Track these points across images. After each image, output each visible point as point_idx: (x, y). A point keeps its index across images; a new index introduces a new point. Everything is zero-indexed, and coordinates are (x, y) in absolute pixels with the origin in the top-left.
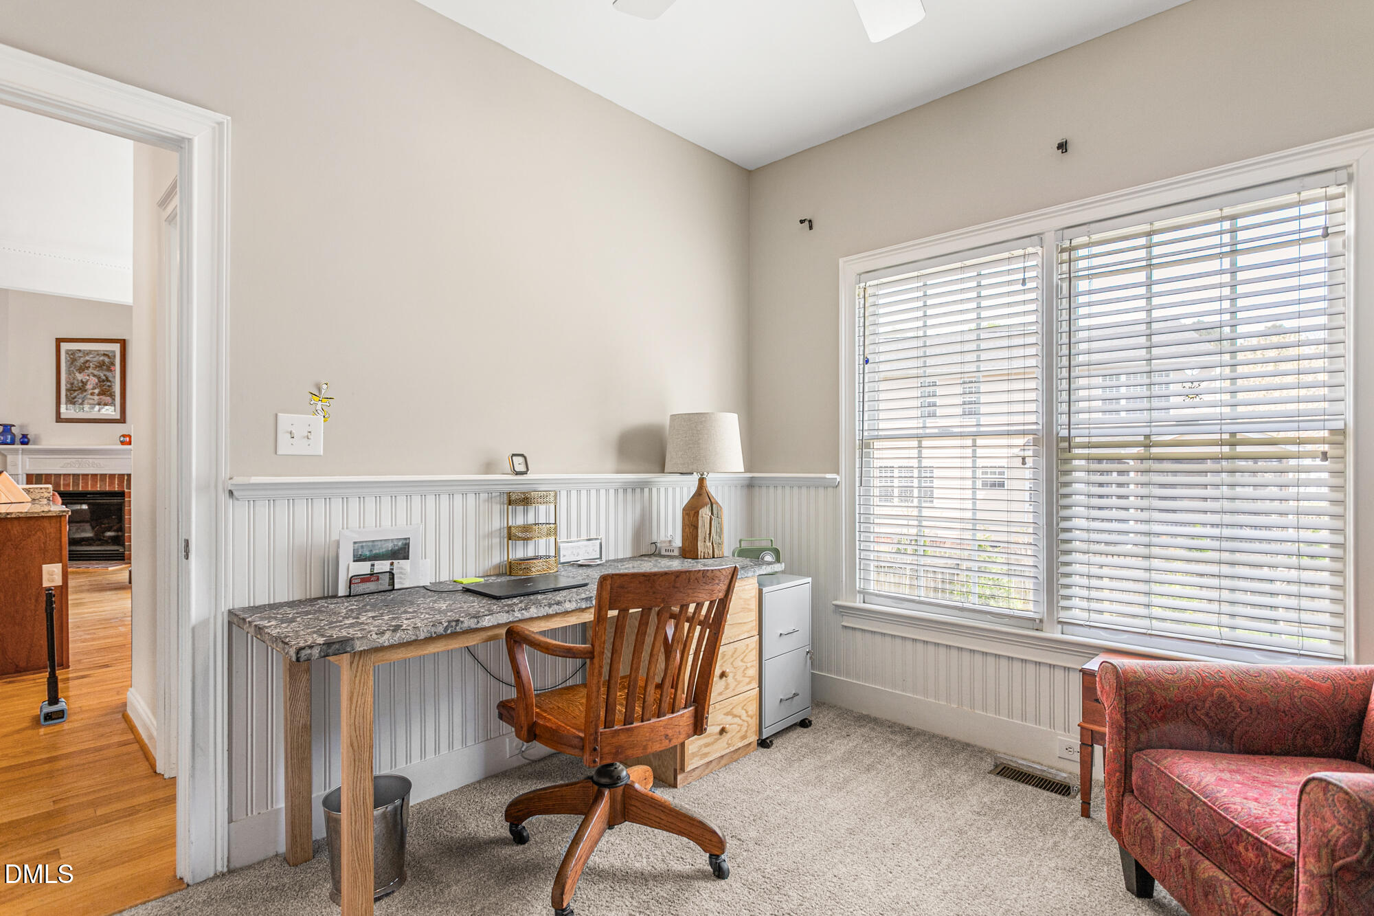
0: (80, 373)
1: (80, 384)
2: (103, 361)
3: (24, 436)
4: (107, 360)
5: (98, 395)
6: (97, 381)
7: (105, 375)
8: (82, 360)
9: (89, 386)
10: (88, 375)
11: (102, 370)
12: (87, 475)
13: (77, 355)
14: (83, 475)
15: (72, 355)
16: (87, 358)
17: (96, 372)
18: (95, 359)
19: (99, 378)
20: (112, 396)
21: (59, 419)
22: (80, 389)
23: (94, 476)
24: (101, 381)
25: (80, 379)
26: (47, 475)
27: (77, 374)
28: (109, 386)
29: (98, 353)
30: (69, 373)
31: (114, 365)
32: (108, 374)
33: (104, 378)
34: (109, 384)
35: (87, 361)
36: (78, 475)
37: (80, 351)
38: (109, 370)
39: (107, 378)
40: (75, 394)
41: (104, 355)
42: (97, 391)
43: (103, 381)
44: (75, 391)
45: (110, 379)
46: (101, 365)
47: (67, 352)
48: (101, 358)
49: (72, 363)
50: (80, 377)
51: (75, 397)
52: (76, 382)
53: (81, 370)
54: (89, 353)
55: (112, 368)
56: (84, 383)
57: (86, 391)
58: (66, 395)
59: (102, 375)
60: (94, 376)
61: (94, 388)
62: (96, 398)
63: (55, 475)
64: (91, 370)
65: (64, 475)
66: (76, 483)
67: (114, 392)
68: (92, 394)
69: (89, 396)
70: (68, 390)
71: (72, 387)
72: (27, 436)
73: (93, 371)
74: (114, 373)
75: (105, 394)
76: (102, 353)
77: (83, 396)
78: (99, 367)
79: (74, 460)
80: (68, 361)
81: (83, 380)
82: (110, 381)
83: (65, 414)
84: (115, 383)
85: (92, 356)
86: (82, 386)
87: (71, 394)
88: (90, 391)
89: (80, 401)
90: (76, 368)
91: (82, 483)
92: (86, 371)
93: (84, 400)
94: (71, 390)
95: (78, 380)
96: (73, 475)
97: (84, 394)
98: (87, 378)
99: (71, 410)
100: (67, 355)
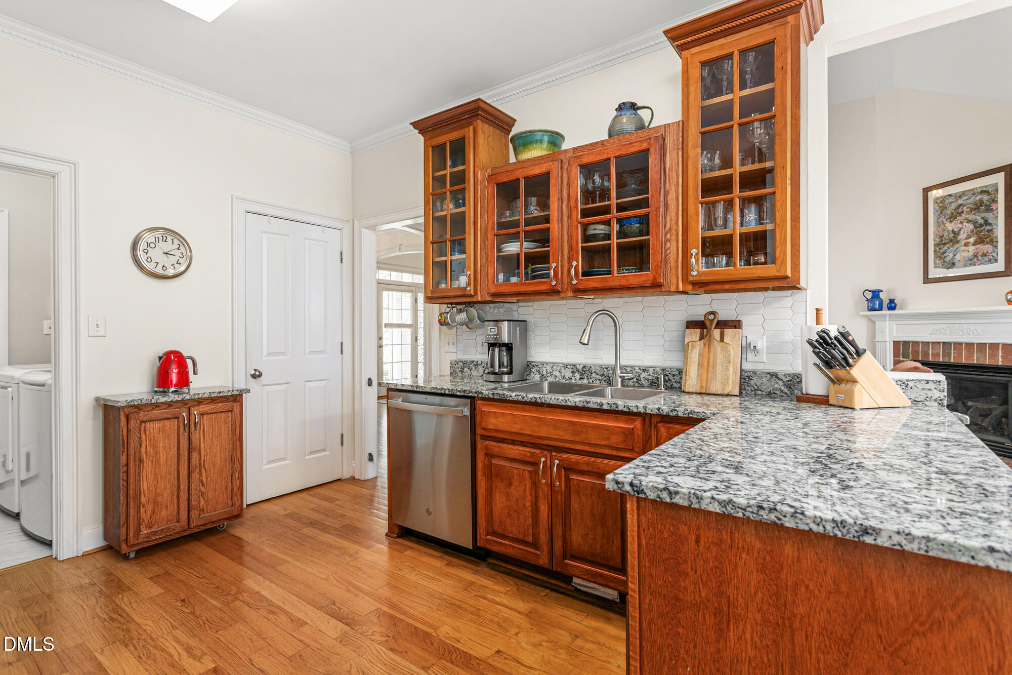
0: (951, 222)
1: (951, 236)
2: (981, 201)
3: (892, 301)
4: (985, 198)
5: (974, 244)
6: (972, 226)
7: (983, 218)
8: (953, 206)
9: (962, 236)
10: (961, 223)
11: (979, 212)
12: (961, 344)
13: (947, 201)
14: (955, 344)
15: (942, 203)
16: (960, 202)
17: (971, 217)
18: (969, 201)
19: (975, 223)
20: (993, 242)
21: (927, 280)
22: (951, 241)
23: (970, 345)
24: (979, 226)
25: (951, 229)
26: (914, 343)
27: (948, 224)
28: (989, 231)
29: (973, 192)
30: (938, 224)
31: (996, 202)
32: (986, 215)
33: (982, 221)
34: (988, 228)
35: (960, 205)
36: (950, 344)
37: (950, 195)
38: (989, 209)
39: (986, 221)
40: (946, 248)
41: (982, 192)
42: (972, 240)
43: (981, 225)
44: (945, 244)
45: (990, 221)
46: (978, 207)
47: (936, 200)
48: (978, 198)
49: (941, 212)
50: (950, 226)
51: (945, 252)
52: (946, 234)
53: (952, 218)
54: (961, 195)
55: (993, 206)
56: (956, 234)
57: (958, 242)
58: (935, 251)
59: (979, 218)
60: (969, 221)
61: (969, 237)
62: (971, 248)
63: (923, 342)
64: (964, 216)
65: (933, 343)
66: (947, 354)
67: (996, 237)
68: (966, 245)
69: (963, 248)
70: (936, 245)
71: (942, 240)
72: (895, 301)
73: (967, 216)
74: (995, 212)
75: (983, 242)
76: (979, 190)
77: (954, 249)
78: (975, 209)
79: (944, 326)
80: (937, 211)
81: (955, 230)
82: (990, 224)
83: (934, 273)
84: (997, 225)
85: (965, 198)
86: (953, 237)
87: (940, 249)
88: (963, 242)
89: (951, 255)
90: (947, 217)
91: (954, 353)
92: (958, 218)
93: (955, 253)
94: (940, 244)
95: (948, 231)
96: (944, 343)
97: (956, 246)
98: (960, 226)
99: (940, 268)
100: (936, 205)
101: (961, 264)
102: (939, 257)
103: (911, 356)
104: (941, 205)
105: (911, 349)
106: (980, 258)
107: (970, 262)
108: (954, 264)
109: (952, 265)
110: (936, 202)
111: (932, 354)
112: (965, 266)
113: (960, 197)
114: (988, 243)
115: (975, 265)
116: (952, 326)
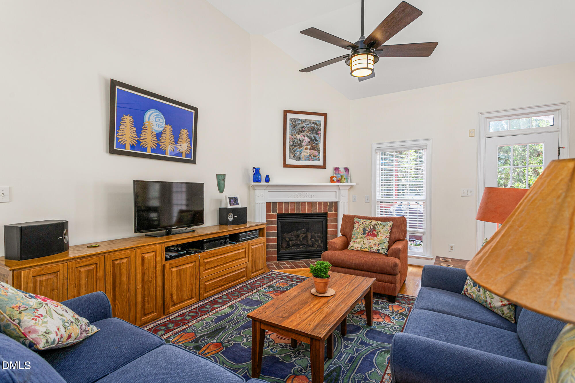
0: (299, 134)
1: (299, 142)
2: (313, 127)
3: (267, 176)
4: (316, 126)
5: (310, 150)
6: (309, 140)
7: (314, 137)
8: (300, 126)
9: (304, 144)
10: (304, 136)
11: (312, 133)
12: (305, 202)
13: (297, 122)
14: (302, 202)
15: (294, 122)
16: (304, 125)
17: (309, 134)
18: (308, 126)
19: (310, 138)
20: (318, 150)
21: (285, 165)
22: (299, 145)
23: (309, 203)
24: (311, 140)
25: (299, 138)
26: (279, 203)
27: (297, 135)
28: (317, 144)
29: (310, 122)
30: (292, 134)
31: (320, 130)
32: (316, 136)
33: (314, 138)
34: (316, 142)
35: (304, 127)
36: (299, 203)
37: (299, 119)
38: (317, 133)
39: (315, 138)
40: (296, 148)
41: (314, 123)
42: (309, 147)
43: (313, 140)
44: (295, 146)
45: (317, 139)
46: (312, 130)
47: (291, 120)
48: (312, 125)
49: (294, 127)
50: (299, 137)
51: (295, 151)
52: (296, 140)
53: (300, 132)
54: (304, 121)
55: (319, 132)
56: (301, 142)
57: (302, 147)
58: (290, 149)
59: (312, 136)
60: (308, 137)
61: (307, 145)
62: (309, 151)
63: (285, 202)
64: (305, 133)
65: (291, 203)
66: (298, 208)
67: (320, 148)
68: (306, 149)
69: (304, 150)
70: (291, 146)
71: (294, 144)
72: (269, 176)
73: (307, 134)
74: (319, 135)
75: (314, 149)
76: (313, 122)
77: (300, 150)
78: (311, 131)
79: (297, 193)
80: (291, 126)
81: (301, 139)
82: (317, 141)
83: (289, 162)
84: (320, 142)
85: (306, 123)
86: (300, 143)
87: (293, 148)
88: (305, 147)
89: (299, 153)
90: (297, 131)
91: (302, 208)
92: (303, 133)
93: (301, 152)
94: (293, 145)
95: (297, 139)
96: (296, 202)
97: (301, 149)
98: (303, 138)
99: (292, 159)
100: (291, 122)
101: (303, 159)
102: (292, 153)
103: (277, 211)
104: (294, 123)
105: (277, 207)
106: (312, 157)
107: (308, 159)
108: (300, 158)
109: (299, 159)
110: (291, 121)
111: (290, 209)
112: (305, 160)
113: (304, 122)
114: (316, 150)
115: (310, 160)
116: (301, 193)
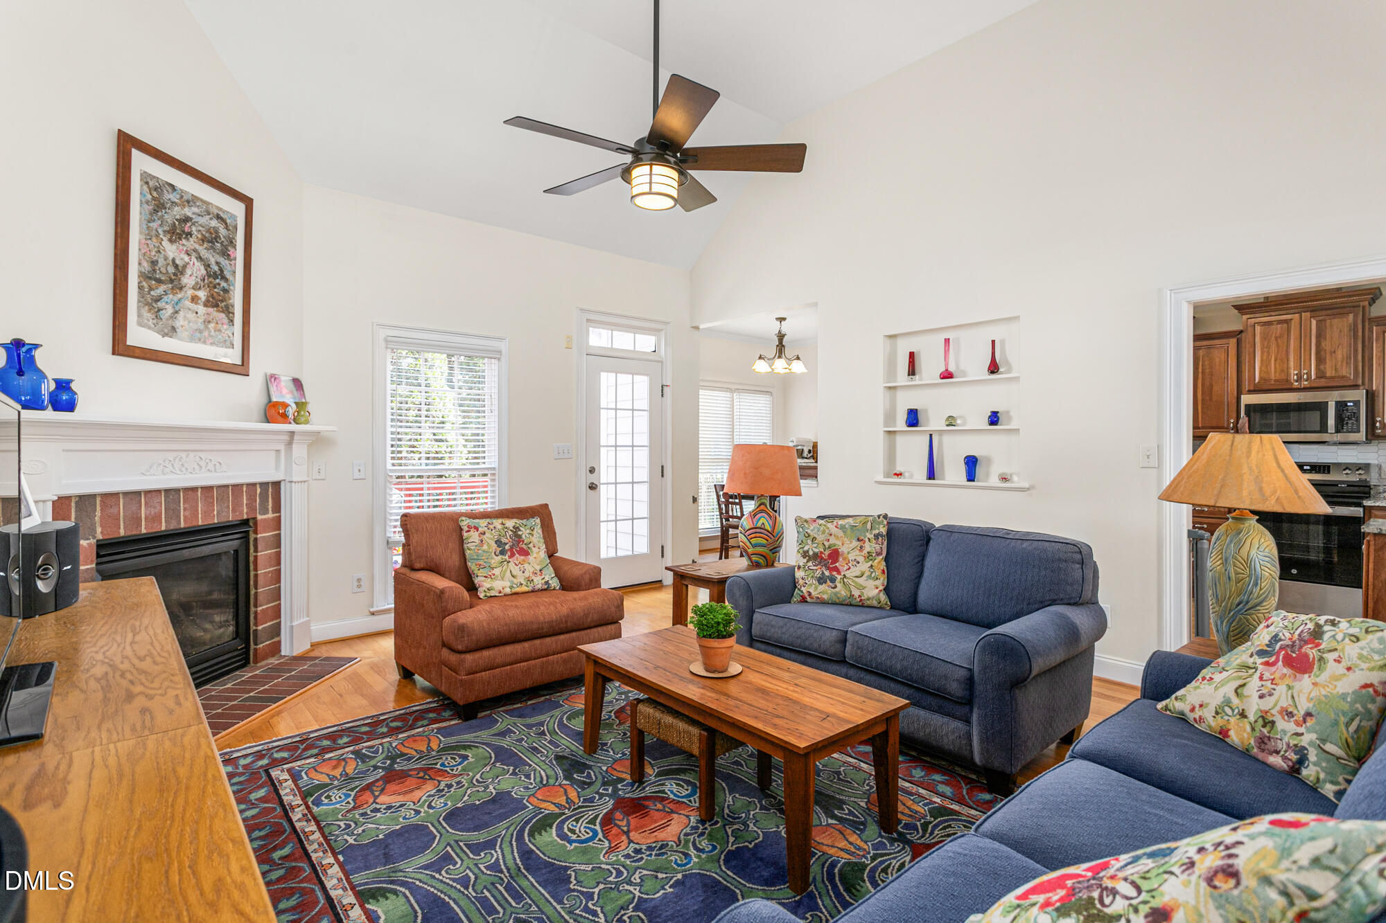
0: (171, 241)
1: (171, 270)
2: (216, 231)
3: (63, 385)
4: (223, 230)
5: (205, 305)
6: (203, 272)
7: (217, 263)
8: (177, 212)
9: (188, 280)
10: (188, 254)
11: (213, 249)
12: (194, 489)
13: (166, 196)
14: (186, 490)
15: (157, 192)
16: (188, 212)
17: (202, 251)
18: (201, 221)
19: (207, 265)
20: (228, 311)
21: (120, 347)
22: (171, 281)
23: (208, 489)
24: (212, 275)
25: (171, 255)
26: (106, 496)
27: (166, 243)
28: (224, 290)
29: (208, 210)
31: (235, 247)
32: (221, 260)
33: (216, 268)
34: (223, 284)
35: (187, 220)
36: (177, 491)
37: (173, 187)
38: (225, 254)
39: (221, 270)
40: (161, 290)
41: (218, 217)
42: (202, 294)
43: (215, 276)
44: (159, 281)
45: (227, 274)
46: (212, 239)
47: (146, 178)
48: (214, 223)
49: (156, 211)
50: (171, 250)
51: (158, 299)
52: (161, 262)
53: (174, 235)
54: (190, 200)
55: (231, 251)
56: (180, 270)
57: (181, 288)
58: (140, 288)
59: (212, 261)
60: (200, 258)
61: (196, 287)
62: (201, 309)
63: (126, 494)
64: (191, 244)
65: (148, 492)
66: (173, 512)
67: (233, 306)
68: (194, 299)
69: (188, 303)
70: (144, 276)
71: (154, 271)
73: (197, 247)
74: (232, 262)
75: (217, 306)
76: (216, 211)
77: (176, 299)
78: (209, 242)
79: (170, 456)
80: (147, 202)
81: (178, 262)
82: (226, 280)
83: (137, 335)
84: (234, 285)
85: (195, 210)
86: (175, 274)
87: (151, 289)
88: (190, 293)
89: (170, 310)
90: (166, 228)
91: (185, 509)
92: (184, 241)
93: (177, 308)
94: (149, 277)
95: (166, 259)
96: (167, 491)
97: (180, 296)
98: (186, 258)
99: (150, 328)
100: (145, 187)
101: (186, 334)
102: (147, 304)
103: (99, 530)
104: (155, 194)
105: (98, 513)
106: (213, 333)
107: (198, 335)
108: (174, 329)
109: (172, 331)
110: (147, 183)
111: (146, 518)
112: (192, 339)
113: (188, 202)
114: (223, 312)
115: (205, 342)
116: (183, 455)
